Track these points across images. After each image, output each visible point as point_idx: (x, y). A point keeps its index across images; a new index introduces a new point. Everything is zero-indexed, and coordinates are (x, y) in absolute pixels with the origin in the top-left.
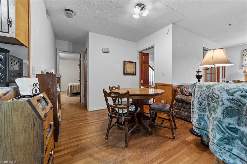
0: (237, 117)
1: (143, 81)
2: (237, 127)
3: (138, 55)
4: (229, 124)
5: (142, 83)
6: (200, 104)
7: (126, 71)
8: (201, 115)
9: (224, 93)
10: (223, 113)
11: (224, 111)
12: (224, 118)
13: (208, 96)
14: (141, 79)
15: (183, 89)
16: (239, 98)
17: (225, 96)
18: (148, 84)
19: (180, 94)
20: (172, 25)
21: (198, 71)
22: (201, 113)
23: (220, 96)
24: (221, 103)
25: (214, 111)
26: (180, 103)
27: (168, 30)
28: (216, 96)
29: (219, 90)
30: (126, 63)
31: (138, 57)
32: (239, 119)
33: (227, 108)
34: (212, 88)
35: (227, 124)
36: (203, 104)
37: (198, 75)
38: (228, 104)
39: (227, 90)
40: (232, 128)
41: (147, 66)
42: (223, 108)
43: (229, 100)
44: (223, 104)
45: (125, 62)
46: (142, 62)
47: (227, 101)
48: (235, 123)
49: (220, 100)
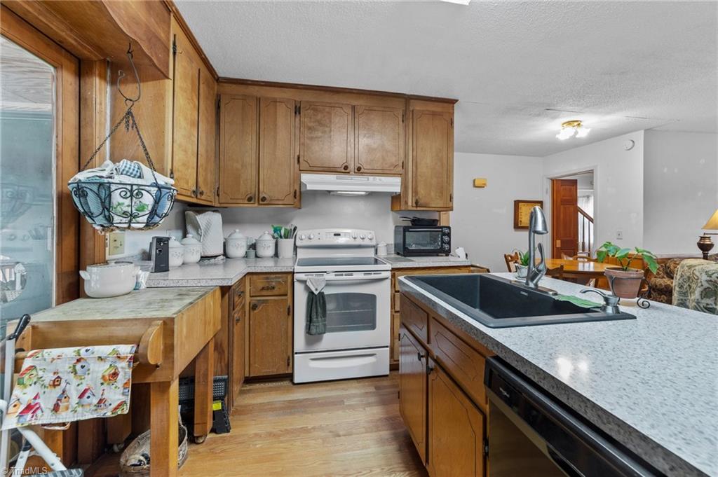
0: (714, 298)
1: (561, 242)
2: (714, 306)
3: (548, 185)
4: (707, 304)
5: (557, 246)
6: (681, 287)
7: (521, 221)
8: (682, 300)
9: (704, 274)
10: (701, 295)
11: (702, 292)
12: (702, 299)
13: (689, 278)
14: (557, 239)
15: (672, 267)
16: (716, 279)
17: (704, 277)
18: (574, 249)
19: (663, 277)
20: (643, 132)
21: (702, 236)
22: (681, 297)
23: (700, 277)
24: (700, 285)
25: (694, 292)
26: (665, 295)
27: (633, 142)
28: (696, 278)
29: (699, 272)
30: (520, 204)
31: (547, 190)
32: (716, 299)
33: (705, 289)
34: (693, 269)
35: (705, 305)
36: (685, 287)
37: (703, 244)
38: (706, 285)
39: (706, 272)
40: (711, 308)
41: (572, 208)
42: (701, 289)
43: (707, 281)
44: (702, 285)
45: (517, 203)
46: (559, 200)
47: (705, 283)
48: (712, 303)
49: (699, 281)
